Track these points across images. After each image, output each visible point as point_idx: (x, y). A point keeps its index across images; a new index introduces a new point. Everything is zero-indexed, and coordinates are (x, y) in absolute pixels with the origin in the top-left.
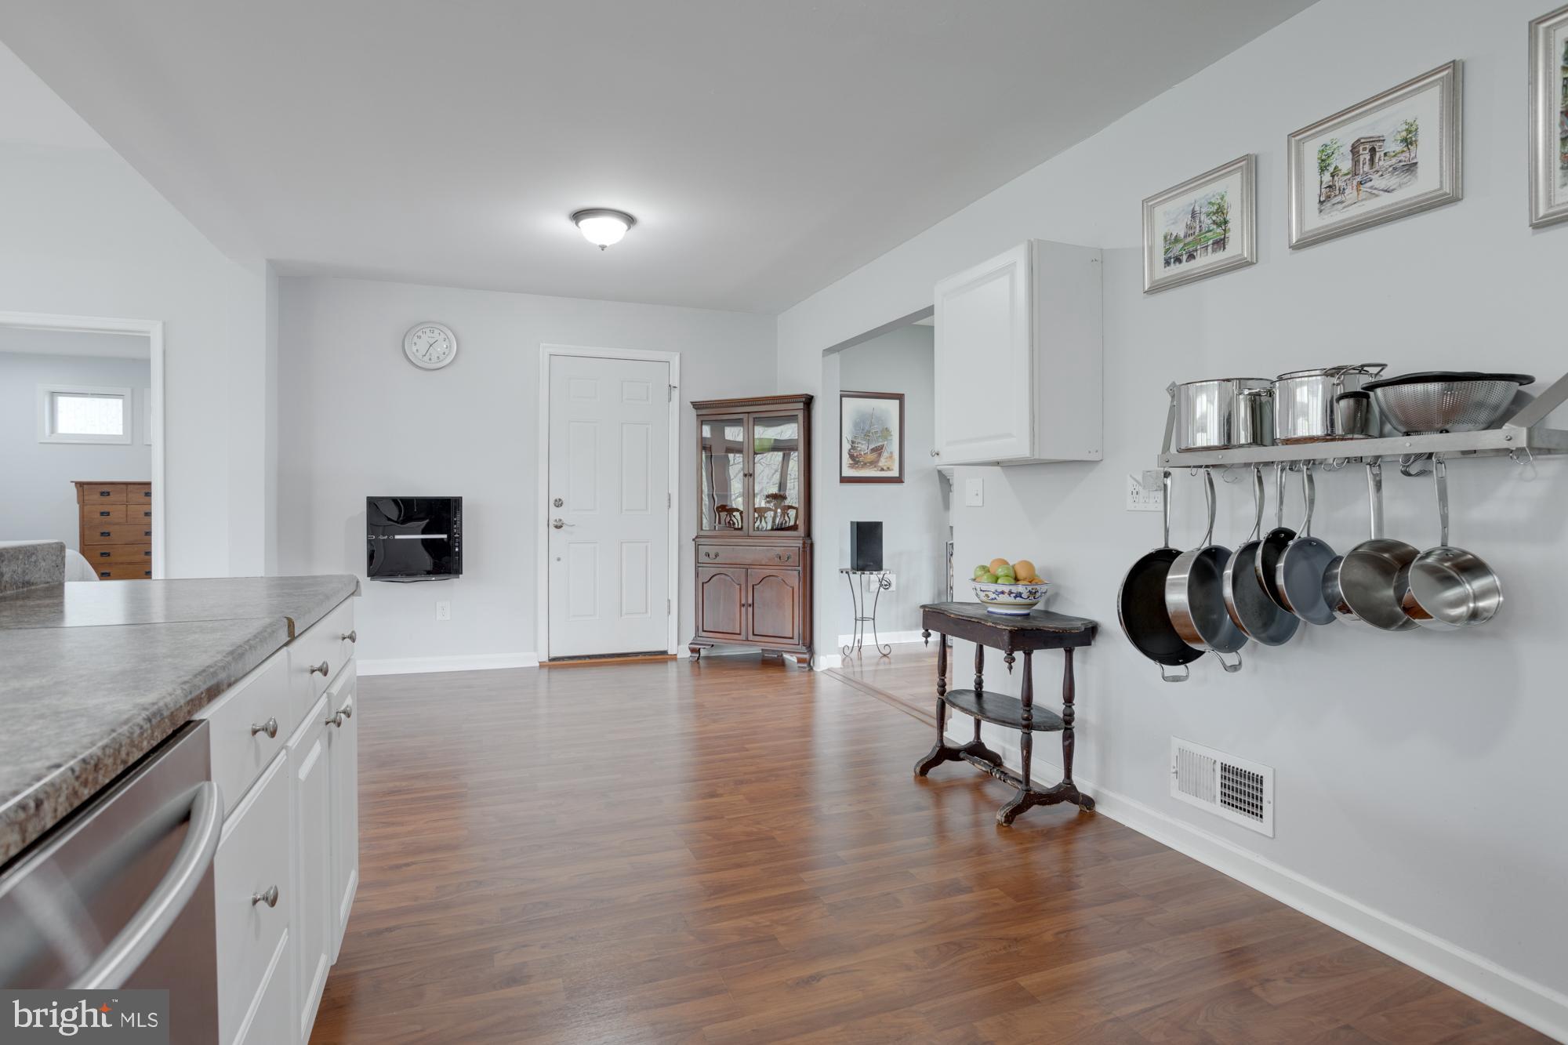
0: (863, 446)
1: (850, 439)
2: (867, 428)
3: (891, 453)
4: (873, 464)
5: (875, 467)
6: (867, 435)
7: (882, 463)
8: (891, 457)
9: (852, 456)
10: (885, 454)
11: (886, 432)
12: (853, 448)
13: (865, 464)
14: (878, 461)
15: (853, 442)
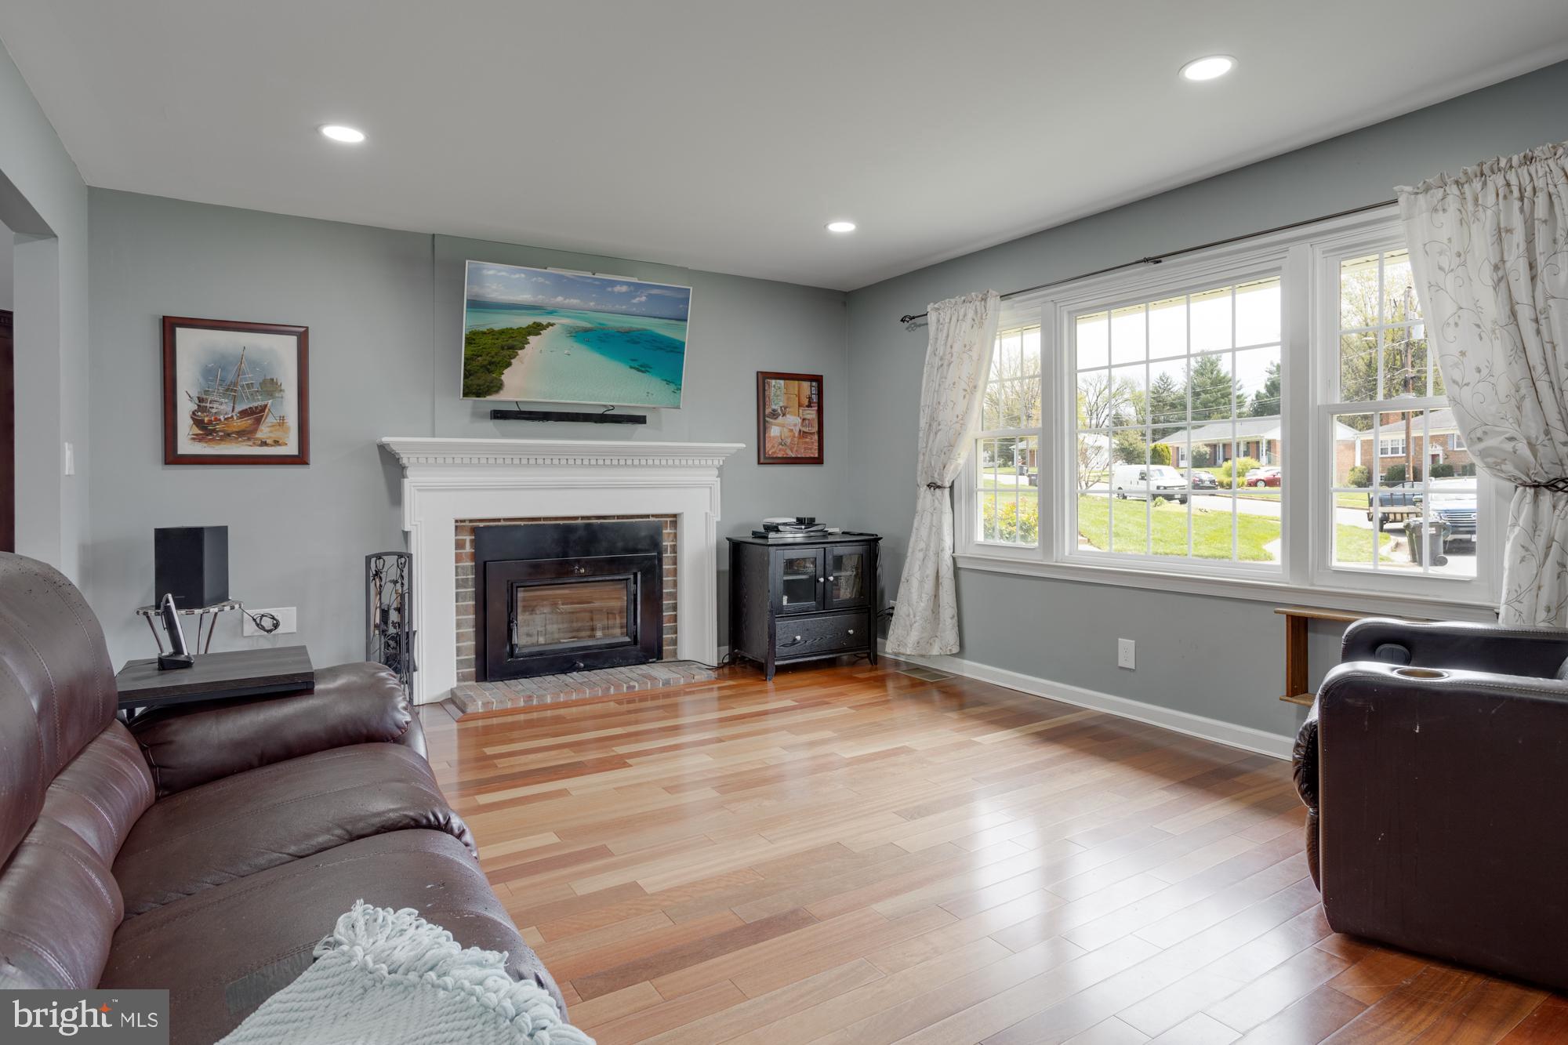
0: (222, 407)
1: (195, 394)
2: (230, 377)
3: (282, 418)
4: (245, 434)
5: (249, 439)
6: (231, 391)
7: (263, 432)
8: (282, 422)
9: (198, 422)
10: (270, 420)
11: (271, 387)
12: (201, 408)
13: (229, 435)
14: (255, 430)
15: (201, 400)
